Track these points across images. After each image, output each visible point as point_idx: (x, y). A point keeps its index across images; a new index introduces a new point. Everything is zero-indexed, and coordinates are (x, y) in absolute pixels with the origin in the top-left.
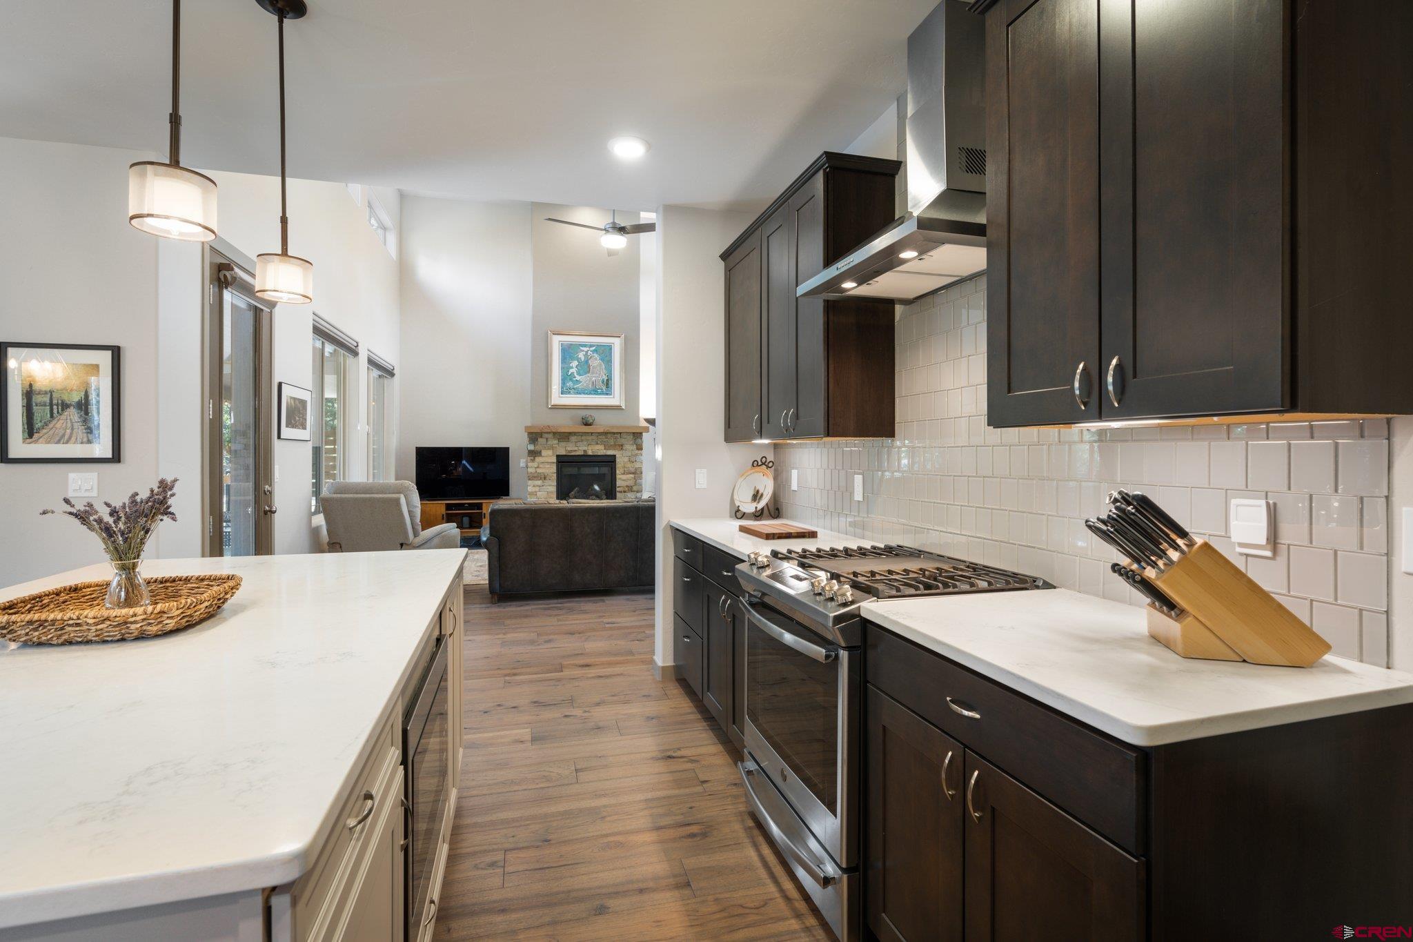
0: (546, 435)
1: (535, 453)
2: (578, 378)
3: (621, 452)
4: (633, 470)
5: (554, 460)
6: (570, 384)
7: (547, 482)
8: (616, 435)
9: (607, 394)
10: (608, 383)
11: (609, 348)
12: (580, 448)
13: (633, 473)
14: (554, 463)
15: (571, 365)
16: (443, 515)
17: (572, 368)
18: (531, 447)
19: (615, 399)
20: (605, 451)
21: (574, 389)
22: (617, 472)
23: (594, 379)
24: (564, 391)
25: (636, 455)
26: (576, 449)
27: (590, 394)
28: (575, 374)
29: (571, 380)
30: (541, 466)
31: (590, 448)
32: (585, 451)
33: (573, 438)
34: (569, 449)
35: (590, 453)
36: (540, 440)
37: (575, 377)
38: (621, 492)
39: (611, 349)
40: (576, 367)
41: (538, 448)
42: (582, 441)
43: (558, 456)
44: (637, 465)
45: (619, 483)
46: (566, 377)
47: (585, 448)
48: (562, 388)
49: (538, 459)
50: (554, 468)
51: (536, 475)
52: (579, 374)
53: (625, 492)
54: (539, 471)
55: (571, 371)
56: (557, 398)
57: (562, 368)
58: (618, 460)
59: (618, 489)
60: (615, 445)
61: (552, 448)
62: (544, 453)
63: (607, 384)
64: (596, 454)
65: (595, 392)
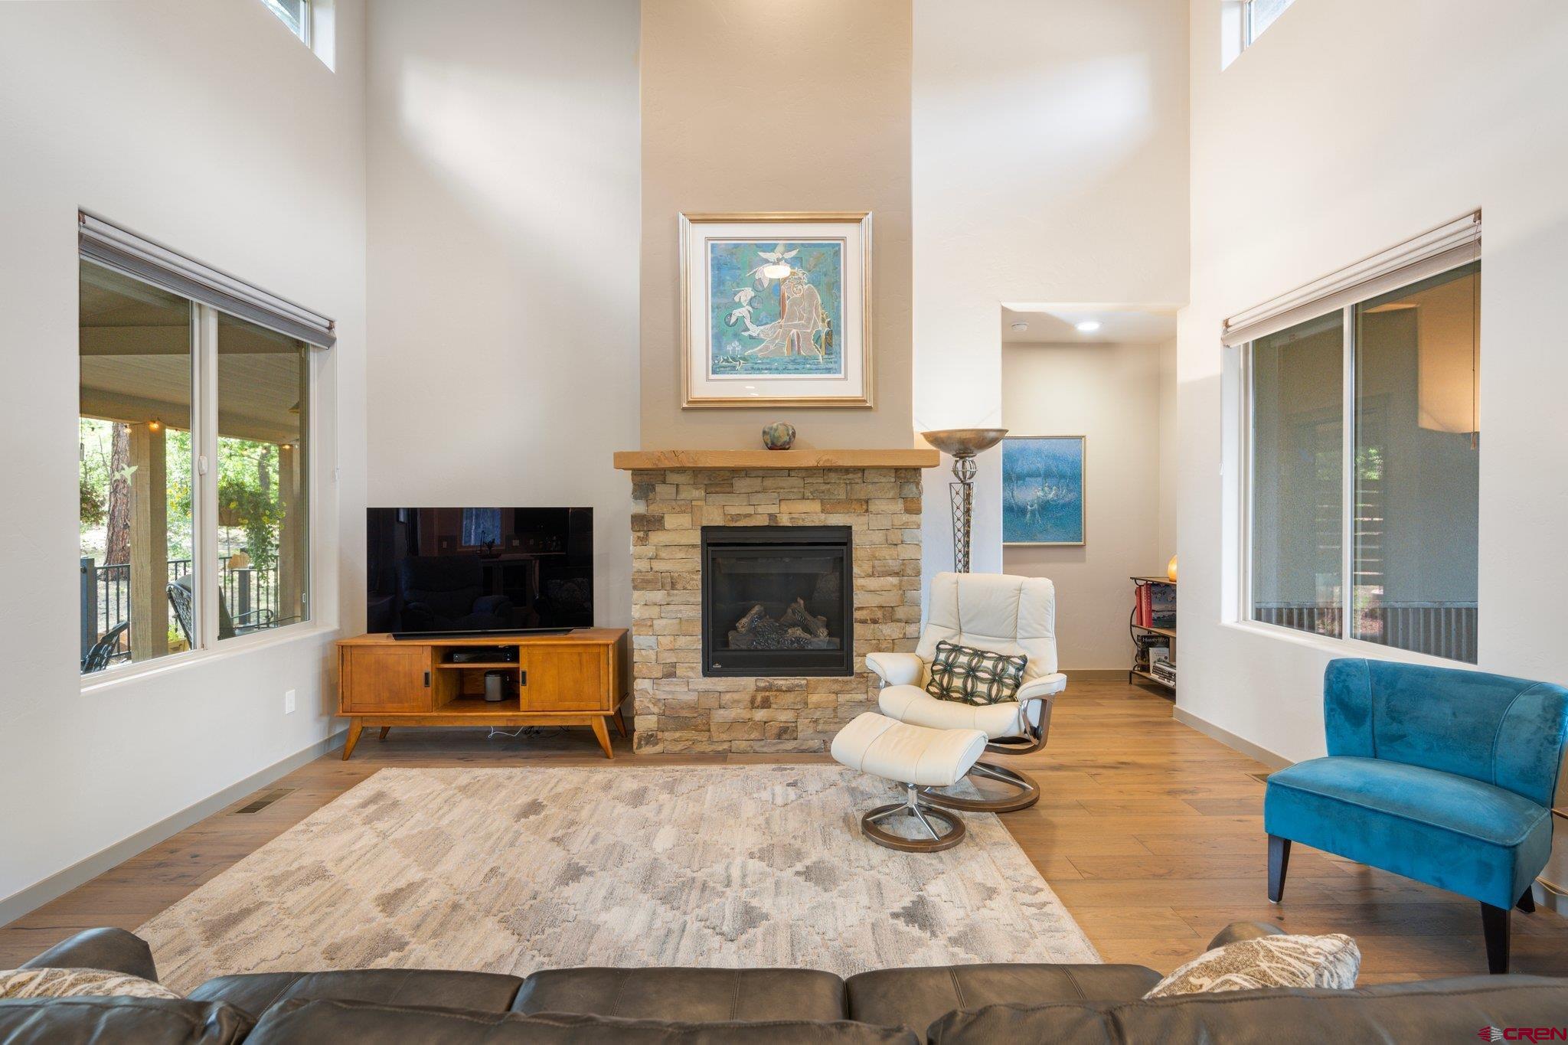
0: (673, 478)
1: (649, 521)
2: (754, 330)
3: (864, 519)
4: (894, 565)
5: (696, 538)
6: (734, 347)
7: (679, 595)
8: (850, 476)
9: (828, 370)
10: (830, 341)
11: (833, 251)
12: (760, 510)
13: (897, 574)
14: (694, 546)
15: (737, 299)
16: (427, 675)
17: (739, 305)
18: (640, 508)
19: (848, 385)
20: (823, 516)
21: (744, 359)
22: (856, 570)
23: (794, 331)
24: (721, 365)
25: (905, 526)
26: (750, 510)
27: (786, 370)
28: (748, 322)
29: (736, 335)
30: (663, 554)
31: (784, 507)
32: (772, 516)
33: (741, 485)
34: (734, 511)
35: (785, 521)
36: (659, 488)
37: (747, 329)
38: (864, 622)
39: (837, 254)
40: (750, 303)
41: (655, 509)
42: (764, 490)
43: (705, 530)
44: (906, 553)
45: (859, 599)
46: (724, 328)
47: (773, 509)
48: (715, 357)
49: (657, 538)
50: (695, 560)
51: (650, 576)
52: (758, 322)
53: (875, 621)
54: (658, 566)
55: (737, 313)
56: (704, 386)
57: (716, 308)
58: (856, 539)
59: (857, 615)
60: (849, 500)
61: (689, 508)
62: (670, 521)
63: (829, 344)
64: (800, 523)
65: (798, 364)
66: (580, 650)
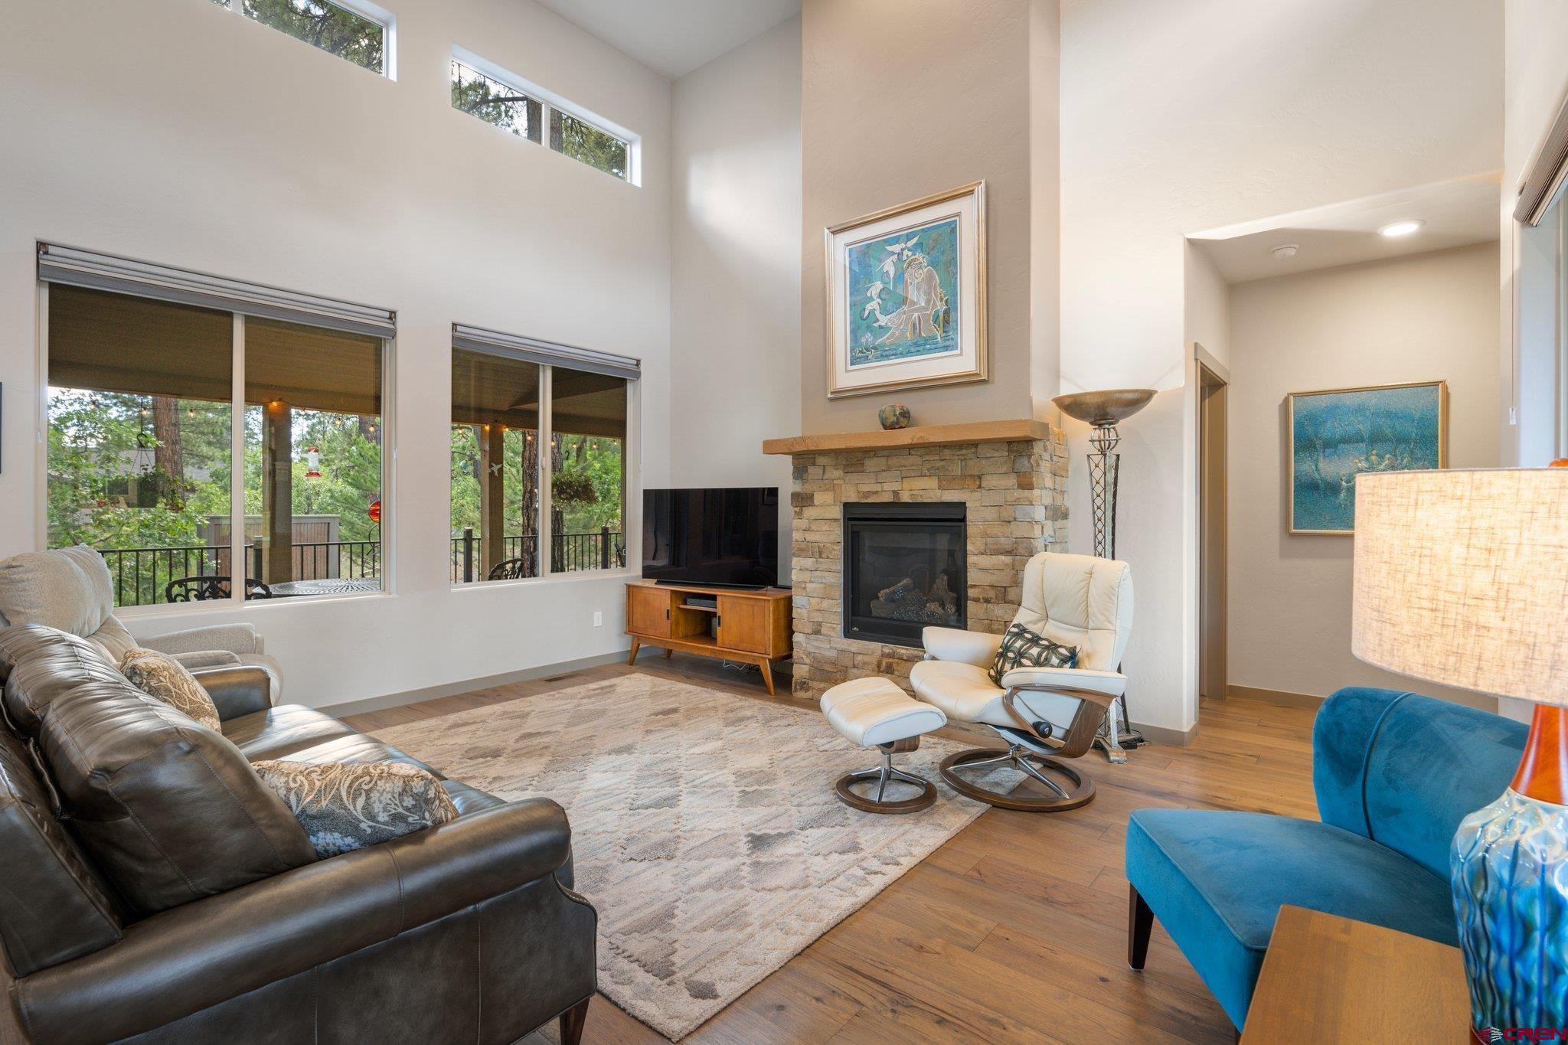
0: (821, 460)
1: (802, 498)
2: (883, 320)
3: (977, 495)
4: (1005, 543)
5: (837, 512)
6: (867, 338)
7: (825, 563)
8: (964, 452)
9: (946, 348)
10: (947, 320)
11: (949, 230)
12: (886, 487)
13: (1009, 553)
14: (835, 520)
15: (869, 294)
16: (668, 610)
17: (871, 299)
18: (798, 487)
19: (963, 360)
20: (939, 493)
21: (875, 348)
22: (970, 547)
23: (916, 315)
24: (858, 357)
25: (1017, 502)
26: (878, 488)
27: (909, 353)
28: (877, 313)
29: (869, 328)
30: (814, 527)
31: (907, 484)
32: (895, 493)
33: (871, 464)
34: (865, 488)
35: (906, 498)
36: (811, 469)
37: (878, 320)
38: (977, 600)
39: (953, 231)
40: (879, 297)
41: (808, 488)
42: (889, 469)
43: (846, 505)
44: (1019, 530)
45: (973, 576)
46: (861, 323)
47: (896, 486)
48: (852, 350)
49: (809, 512)
50: (837, 533)
51: (803, 546)
52: (885, 312)
53: (987, 601)
54: (810, 537)
55: (869, 307)
56: (847, 377)
57: (853, 305)
58: (970, 516)
59: (971, 593)
60: (964, 477)
61: (832, 488)
62: (818, 498)
63: (946, 322)
64: (919, 500)
65: (920, 346)
66: (752, 602)
